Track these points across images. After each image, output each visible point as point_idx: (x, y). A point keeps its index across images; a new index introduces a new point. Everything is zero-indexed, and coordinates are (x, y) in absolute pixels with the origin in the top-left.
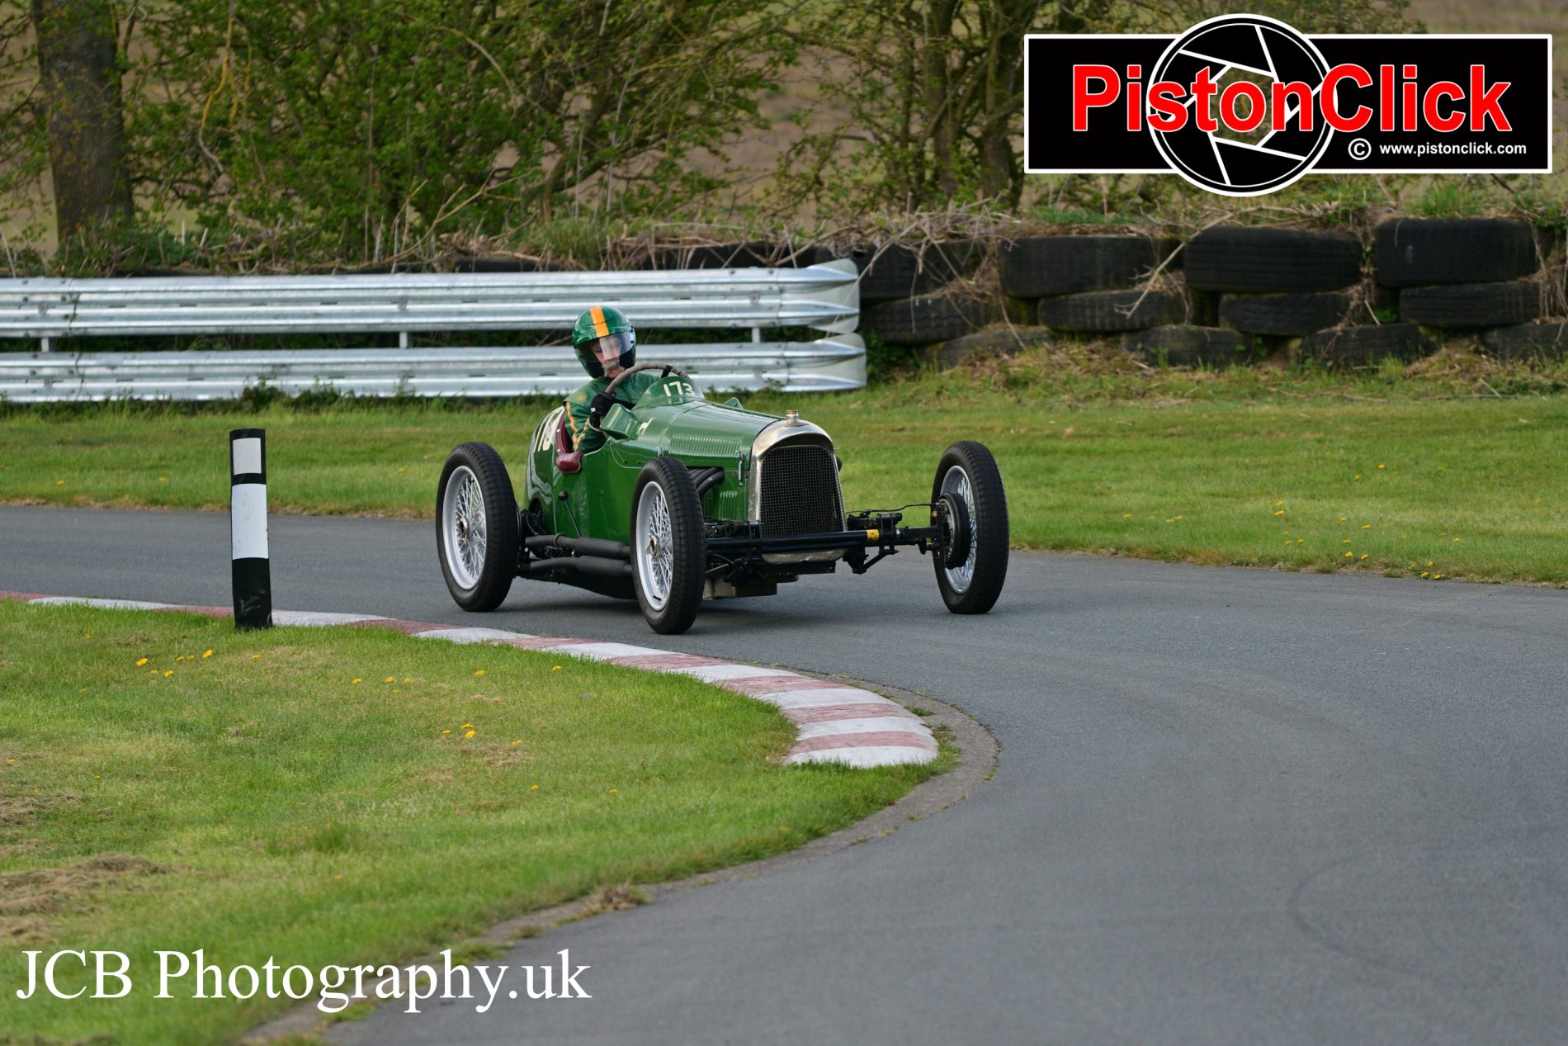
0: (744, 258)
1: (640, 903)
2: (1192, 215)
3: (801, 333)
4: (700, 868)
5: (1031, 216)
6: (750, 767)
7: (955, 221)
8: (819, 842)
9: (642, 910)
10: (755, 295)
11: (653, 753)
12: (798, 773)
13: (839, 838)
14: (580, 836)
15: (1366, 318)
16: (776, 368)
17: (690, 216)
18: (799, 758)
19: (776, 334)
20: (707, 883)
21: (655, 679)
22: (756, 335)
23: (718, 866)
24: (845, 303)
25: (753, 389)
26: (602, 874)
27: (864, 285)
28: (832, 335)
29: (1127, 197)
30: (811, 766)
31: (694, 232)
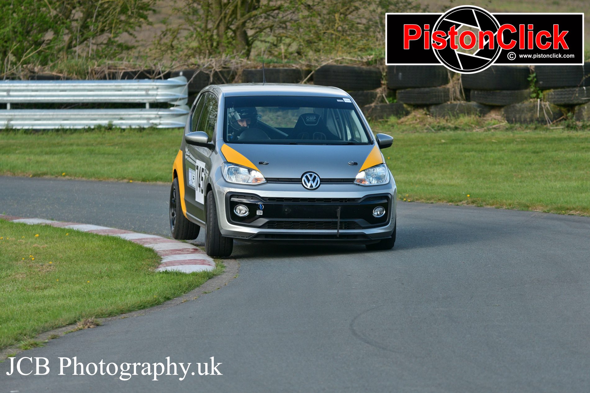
0: (143, 75)
1: (98, 325)
2: (317, 61)
3: (164, 105)
4: (122, 312)
5: (254, 60)
6: (142, 274)
7: (225, 62)
8: (169, 302)
9: (99, 328)
10: (147, 90)
11: (104, 267)
12: (161, 275)
13: (177, 300)
14: (75, 300)
15: (383, 101)
16: (155, 118)
17: (121, 59)
18: (162, 269)
19: (155, 105)
20: (125, 318)
21: (106, 238)
22: (147, 106)
23: (130, 311)
24: (182, 93)
25: (146, 127)
26: (84, 313)
27: (190, 86)
28: (177, 106)
29: (291, 53)
30: (166, 272)
31: (124, 65)
